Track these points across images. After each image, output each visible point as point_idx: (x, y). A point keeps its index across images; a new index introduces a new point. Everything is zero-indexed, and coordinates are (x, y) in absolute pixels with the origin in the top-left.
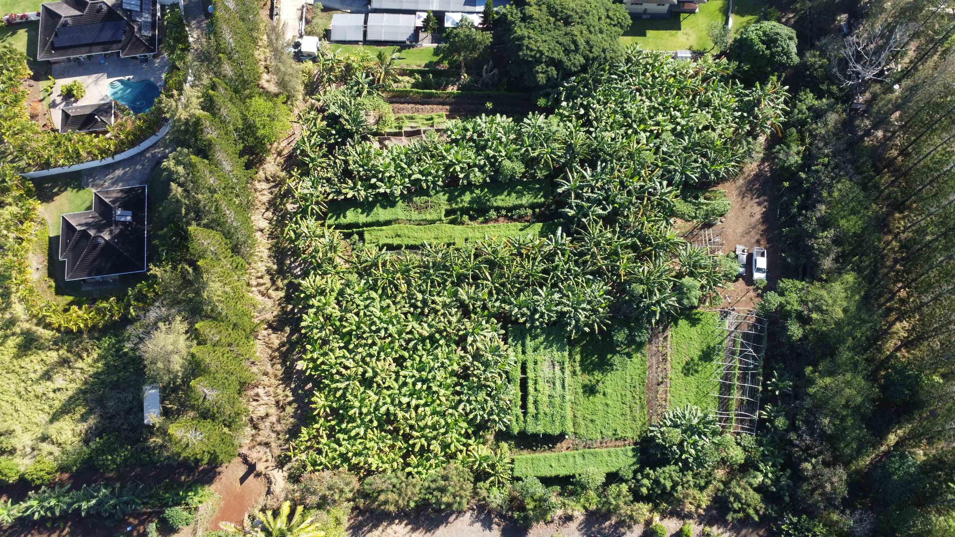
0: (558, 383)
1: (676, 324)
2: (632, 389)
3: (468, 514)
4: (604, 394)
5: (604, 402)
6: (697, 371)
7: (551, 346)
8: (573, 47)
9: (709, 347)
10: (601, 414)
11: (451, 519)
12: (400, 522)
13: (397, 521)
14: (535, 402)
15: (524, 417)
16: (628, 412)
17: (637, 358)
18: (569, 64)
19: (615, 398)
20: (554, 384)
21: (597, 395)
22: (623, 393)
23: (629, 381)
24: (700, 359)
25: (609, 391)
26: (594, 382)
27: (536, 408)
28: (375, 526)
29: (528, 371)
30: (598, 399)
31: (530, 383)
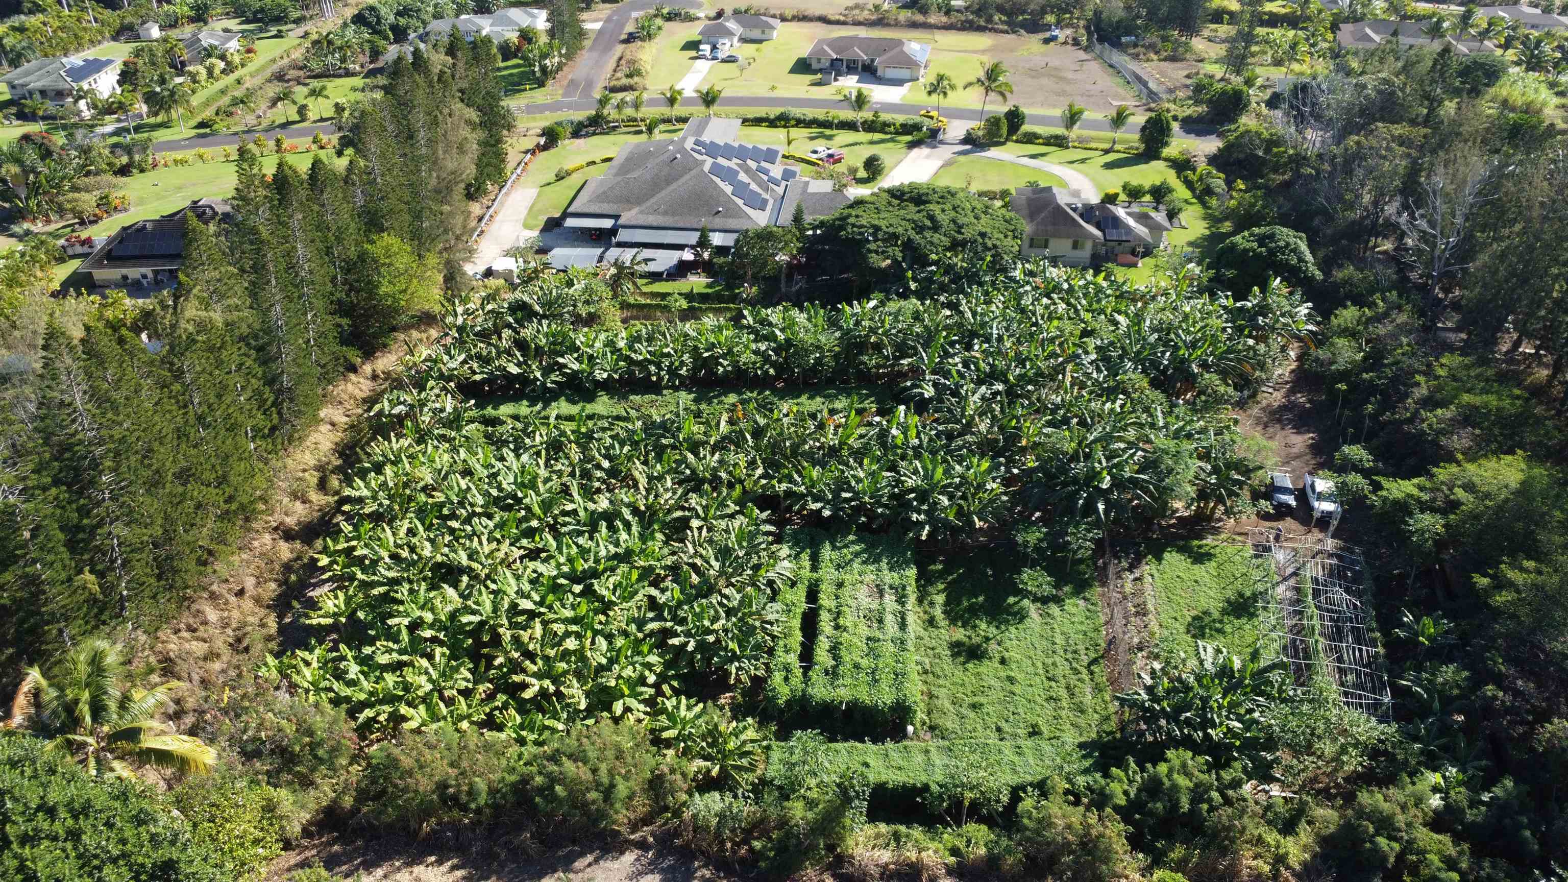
0: (889, 619)
1: (1159, 559)
2: (1069, 656)
3: (629, 857)
4: (1003, 661)
5: (1003, 674)
6: (1220, 631)
7: (877, 560)
8: (928, 223)
9: (1241, 595)
10: (995, 695)
11: (579, 864)
12: (440, 862)
13: (433, 858)
14: (834, 650)
15: (805, 674)
16: (1063, 693)
17: (1075, 606)
18: (923, 242)
19: (1031, 670)
20: (880, 621)
21: (986, 662)
22: (1049, 661)
23: (1059, 639)
24: (1224, 612)
25: (1012, 654)
26: (976, 640)
27: (836, 657)
28: (369, 866)
29: (821, 595)
30: (989, 669)
31: (825, 618)
